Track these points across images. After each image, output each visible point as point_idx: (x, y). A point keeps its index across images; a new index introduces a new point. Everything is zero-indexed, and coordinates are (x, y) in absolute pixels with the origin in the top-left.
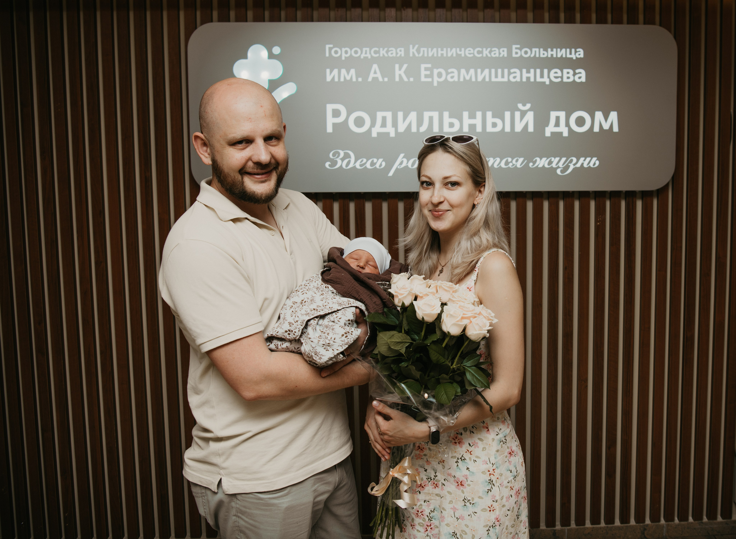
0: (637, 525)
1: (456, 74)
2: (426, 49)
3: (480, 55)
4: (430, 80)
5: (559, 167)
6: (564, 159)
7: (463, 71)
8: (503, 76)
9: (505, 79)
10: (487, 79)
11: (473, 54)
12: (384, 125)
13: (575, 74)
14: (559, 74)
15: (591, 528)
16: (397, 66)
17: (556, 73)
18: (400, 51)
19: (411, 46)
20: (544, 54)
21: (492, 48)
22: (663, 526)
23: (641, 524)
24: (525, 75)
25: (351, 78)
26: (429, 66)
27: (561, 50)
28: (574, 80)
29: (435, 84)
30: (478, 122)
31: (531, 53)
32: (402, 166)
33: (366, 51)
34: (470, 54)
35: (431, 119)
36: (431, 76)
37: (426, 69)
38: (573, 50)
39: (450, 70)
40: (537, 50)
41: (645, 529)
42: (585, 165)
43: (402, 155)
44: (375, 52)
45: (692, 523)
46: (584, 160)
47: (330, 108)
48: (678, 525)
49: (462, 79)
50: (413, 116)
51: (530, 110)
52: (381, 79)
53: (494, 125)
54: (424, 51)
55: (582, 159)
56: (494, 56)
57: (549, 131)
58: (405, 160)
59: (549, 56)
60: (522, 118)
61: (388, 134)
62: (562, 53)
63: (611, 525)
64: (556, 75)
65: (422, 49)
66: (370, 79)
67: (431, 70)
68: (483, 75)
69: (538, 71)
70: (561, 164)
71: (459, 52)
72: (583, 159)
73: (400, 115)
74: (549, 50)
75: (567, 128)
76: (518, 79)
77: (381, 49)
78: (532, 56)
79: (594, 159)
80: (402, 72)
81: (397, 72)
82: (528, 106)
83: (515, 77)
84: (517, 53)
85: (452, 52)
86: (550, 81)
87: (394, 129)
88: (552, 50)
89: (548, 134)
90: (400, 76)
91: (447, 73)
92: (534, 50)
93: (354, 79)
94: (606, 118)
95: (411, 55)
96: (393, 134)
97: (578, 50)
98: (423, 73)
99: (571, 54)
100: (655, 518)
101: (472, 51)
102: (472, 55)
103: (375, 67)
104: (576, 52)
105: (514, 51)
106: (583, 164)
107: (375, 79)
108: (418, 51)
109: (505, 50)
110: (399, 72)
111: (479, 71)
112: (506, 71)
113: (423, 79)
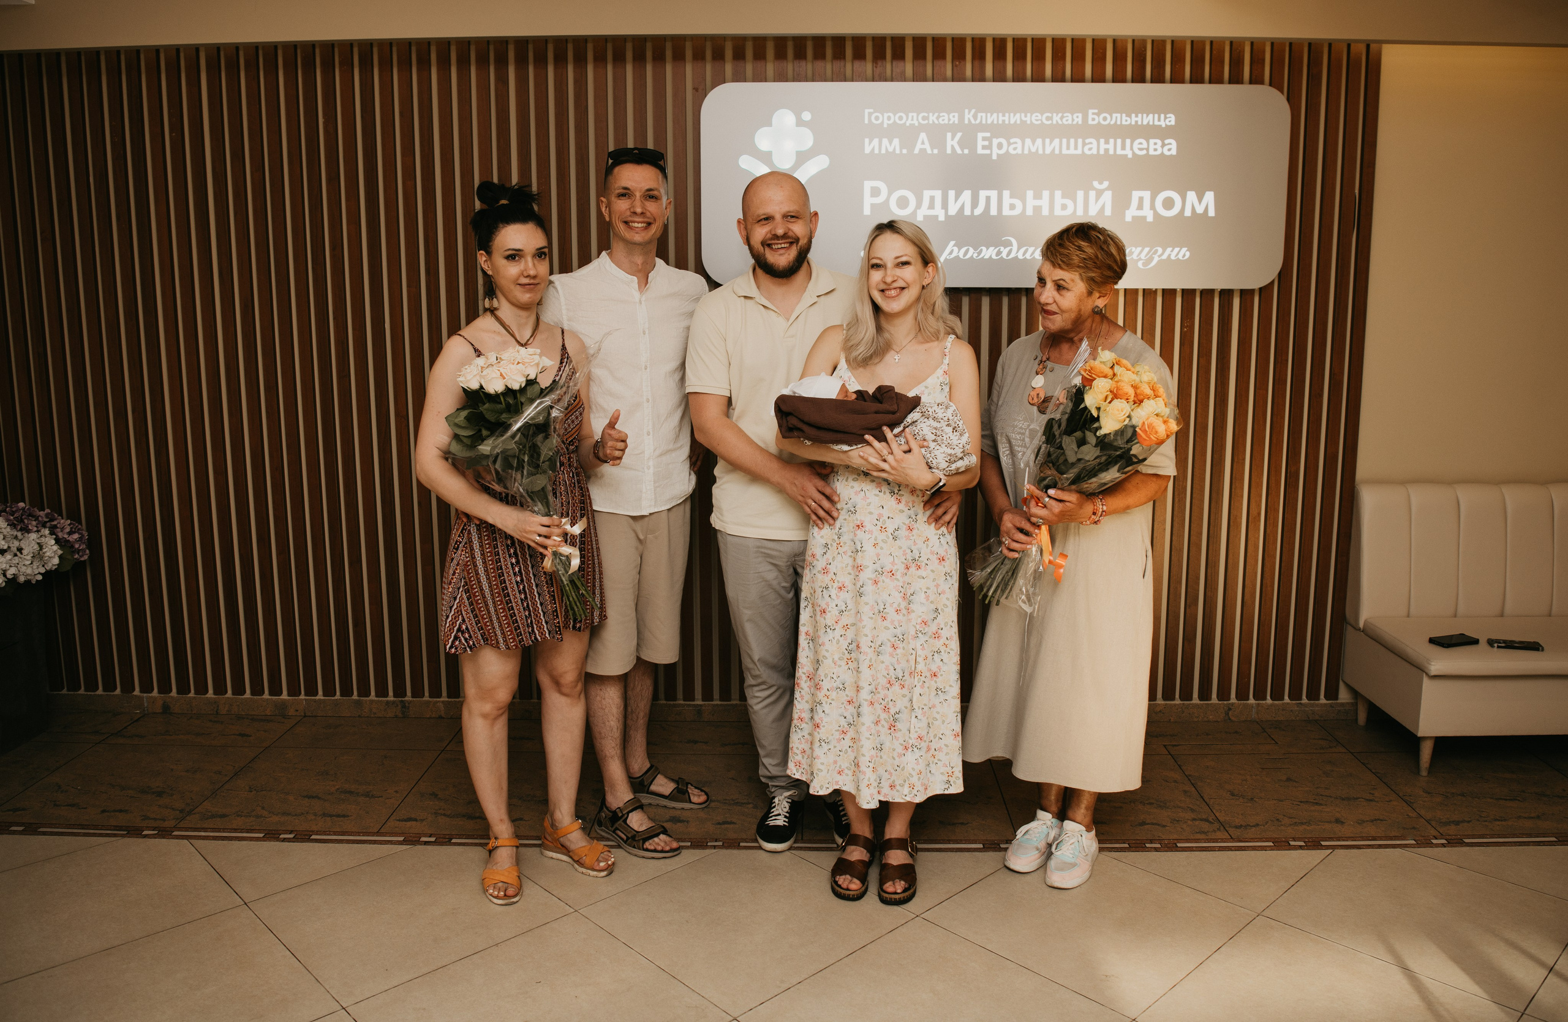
0: (1220, 702)
1: (1020, 145)
2: (984, 115)
3: (1050, 122)
4: (988, 152)
5: (1140, 259)
6: (1147, 249)
7: (1028, 141)
8: (1076, 148)
9: (1079, 152)
10: (1057, 152)
11: (1041, 120)
12: (931, 206)
13: (1163, 145)
14: (1145, 145)
15: (1163, 705)
16: (949, 135)
17: (1141, 143)
18: (954, 117)
19: (967, 111)
20: (1126, 121)
21: (1063, 113)
22: (1252, 706)
23: (1225, 702)
24: (1103, 146)
25: (895, 149)
26: (988, 135)
27: (1147, 116)
28: (1162, 153)
29: (994, 157)
30: (1044, 203)
31: (1111, 120)
32: (952, 256)
33: (913, 116)
34: (1037, 120)
35: (988, 199)
36: (989, 147)
37: (984, 139)
38: (1162, 116)
39: (1012, 141)
40: (1119, 115)
41: (1230, 709)
42: (1173, 257)
43: (952, 243)
44: (924, 118)
45: (1288, 704)
46: (1172, 251)
47: (868, 185)
48: (1272, 705)
49: (1026, 152)
50: (967, 195)
51: (1107, 189)
52: (929, 151)
53: (1064, 207)
54: (982, 117)
55: (1169, 250)
56: (1066, 123)
57: (1130, 214)
58: (956, 249)
59: (1133, 123)
60: (1097, 199)
61: (937, 217)
62: (1148, 119)
63: (1188, 702)
64: (1141, 146)
65: (979, 115)
66: (916, 151)
67: (989, 139)
68: (1053, 146)
69: (1119, 141)
70: (1143, 256)
71: (1024, 119)
72: (1171, 249)
73: (952, 194)
74: (1133, 115)
75: (1152, 211)
76: (1094, 151)
77: (931, 114)
78: (1112, 123)
79: (1184, 249)
80: (955, 143)
81: (949, 143)
82: (1106, 184)
83: (1090, 149)
84: (1093, 119)
85: (1015, 118)
86: (1134, 153)
87: (944, 211)
88: (1137, 116)
89: (1128, 218)
90: (952, 146)
91: (1009, 144)
92: (1114, 115)
93: (898, 151)
94: (1200, 200)
95: (966, 122)
96: (942, 218)
97: (1168, 116)
98: (980, 143)
99: (1159, 120)
100: (1242, 695)
101: (1040, 117)
102: (1039, 122)
103: (923, 136)
104: (1166, 118)
105: (1091, 116)
106: (1170, 255)
107: (923, 151)
108: (975, 117)
109: (1080, 115)
110: (952, 143)
111: (1047, 141)
112: (1080, 141)
113: (980, 151)
